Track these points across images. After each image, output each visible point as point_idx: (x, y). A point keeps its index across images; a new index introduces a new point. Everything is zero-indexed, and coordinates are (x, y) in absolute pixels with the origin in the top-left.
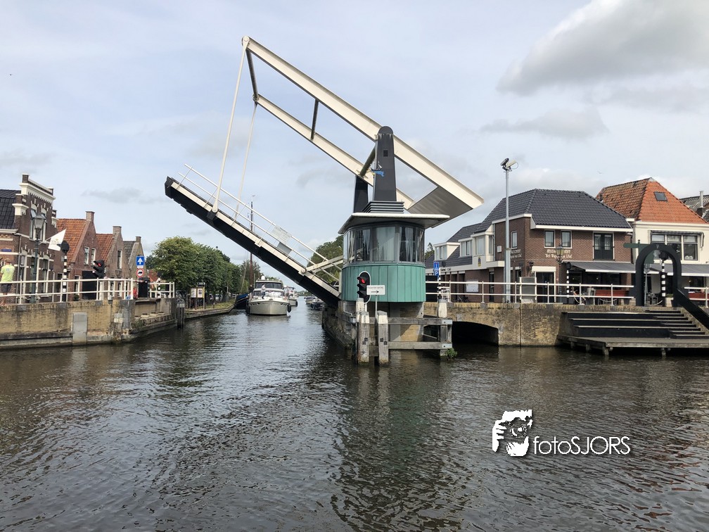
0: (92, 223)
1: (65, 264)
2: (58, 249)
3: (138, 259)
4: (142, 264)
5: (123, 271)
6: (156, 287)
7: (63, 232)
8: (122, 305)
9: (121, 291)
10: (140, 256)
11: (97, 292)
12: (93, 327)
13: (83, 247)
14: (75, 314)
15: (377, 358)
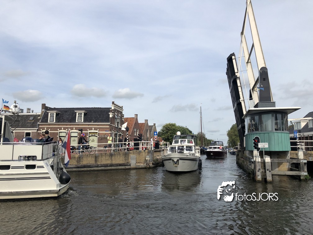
0: (137, 119)
1: (128, 136)
2: (125, 130)
3: (155, 133)
4: (156, 135)
5: (149, 138)
6: (162, 144)
7: (127, 123)
8: (149, 152)
9: (148, 146)
10: (155, 131)
11: (139, 147)
12: (138, 161)
13: (134, 129)
14: (131, 156)
15: (266, 179)
